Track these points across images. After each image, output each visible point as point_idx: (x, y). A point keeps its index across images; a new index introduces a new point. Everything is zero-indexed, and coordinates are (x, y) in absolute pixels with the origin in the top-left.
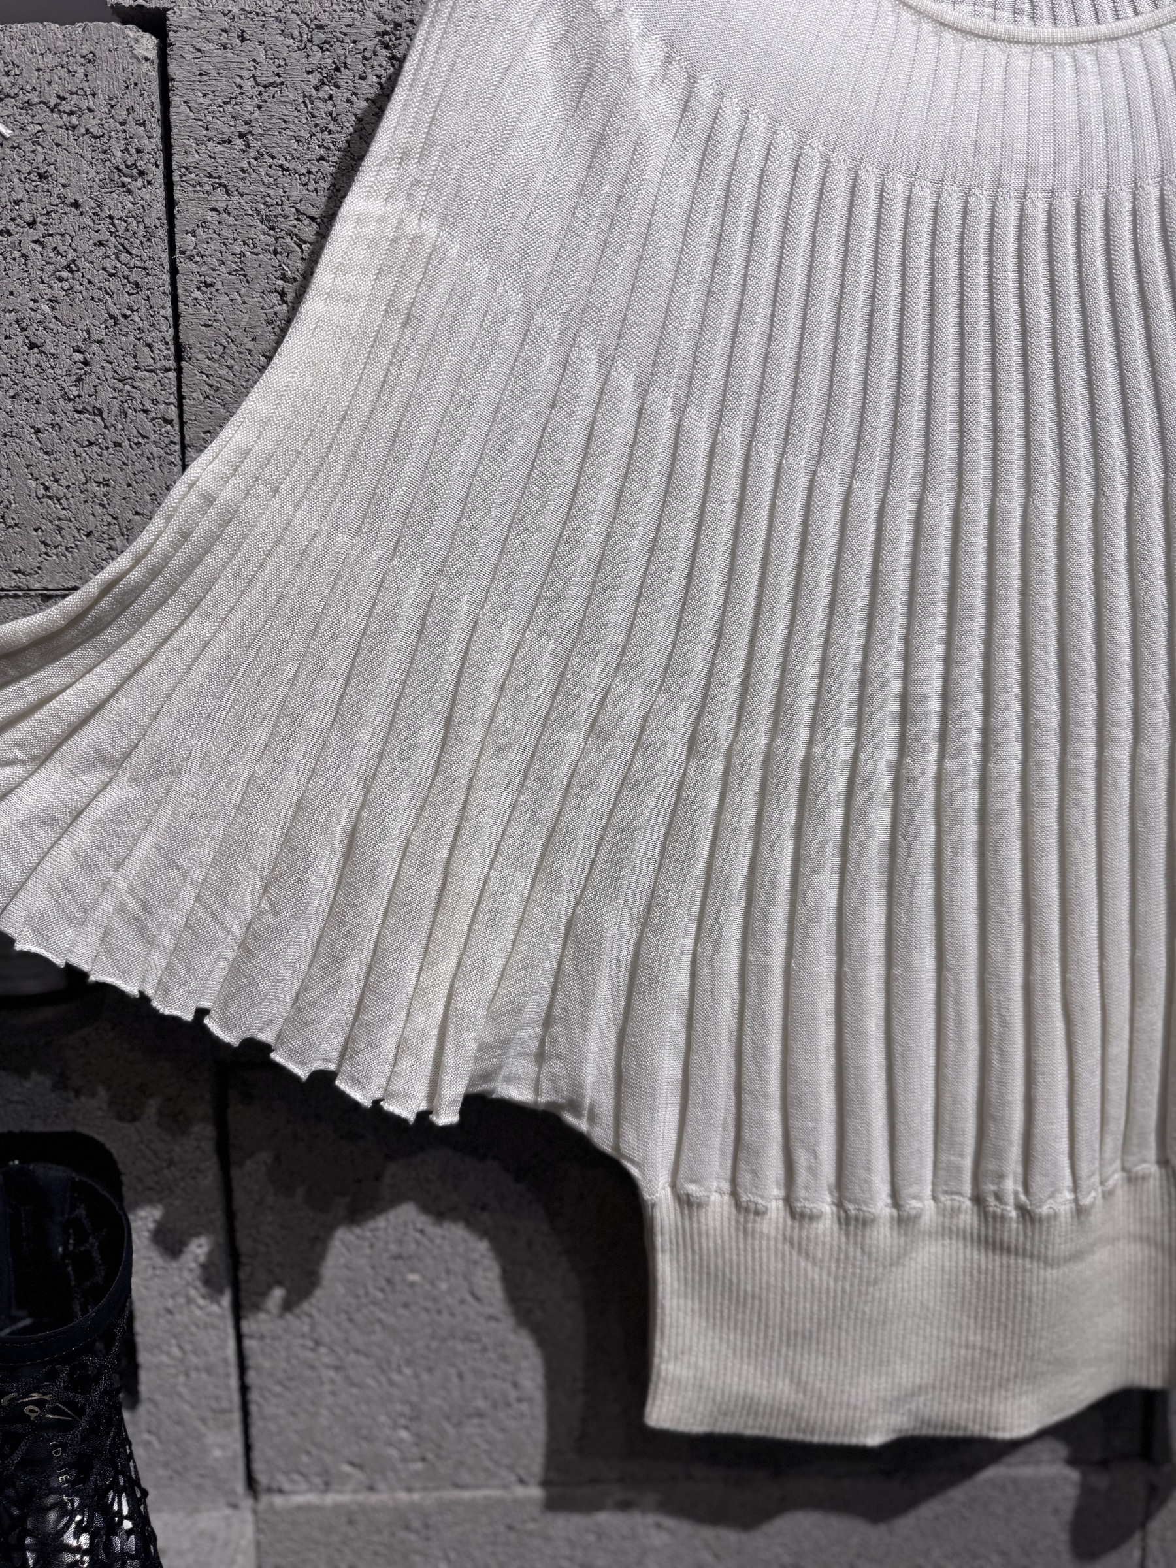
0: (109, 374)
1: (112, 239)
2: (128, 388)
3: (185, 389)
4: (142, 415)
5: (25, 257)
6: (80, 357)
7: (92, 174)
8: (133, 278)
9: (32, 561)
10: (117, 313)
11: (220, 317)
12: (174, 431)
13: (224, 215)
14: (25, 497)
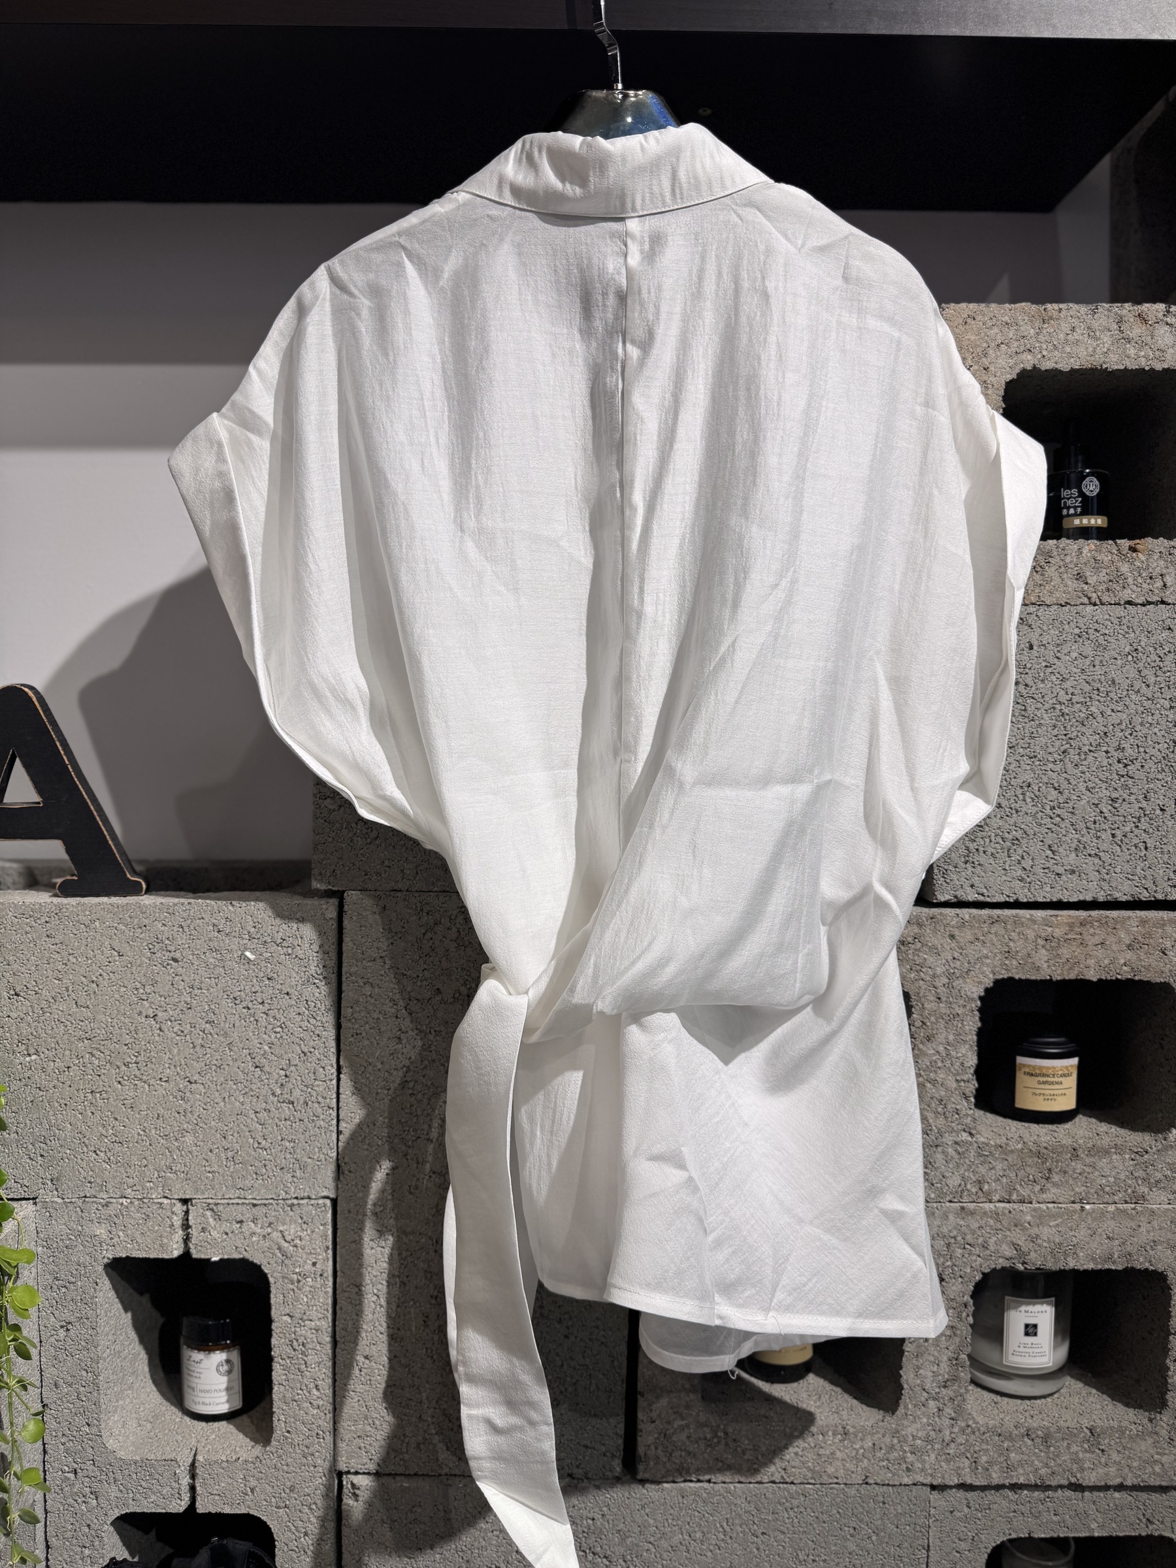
0: (299, 1083)
1: (307, 1012)
2: (309, 1090)
3: (341, 1090)
4: (316, 1105)
5: (257, 1021)
6: (283, 1073)
7: (298, 978)
8: (317, 1032)
9: (248, 1183)
10: (306, 1050)
11: (364, 1052)
12: (334, 1114)
13: (369, 998)
14: (247, 1148)
